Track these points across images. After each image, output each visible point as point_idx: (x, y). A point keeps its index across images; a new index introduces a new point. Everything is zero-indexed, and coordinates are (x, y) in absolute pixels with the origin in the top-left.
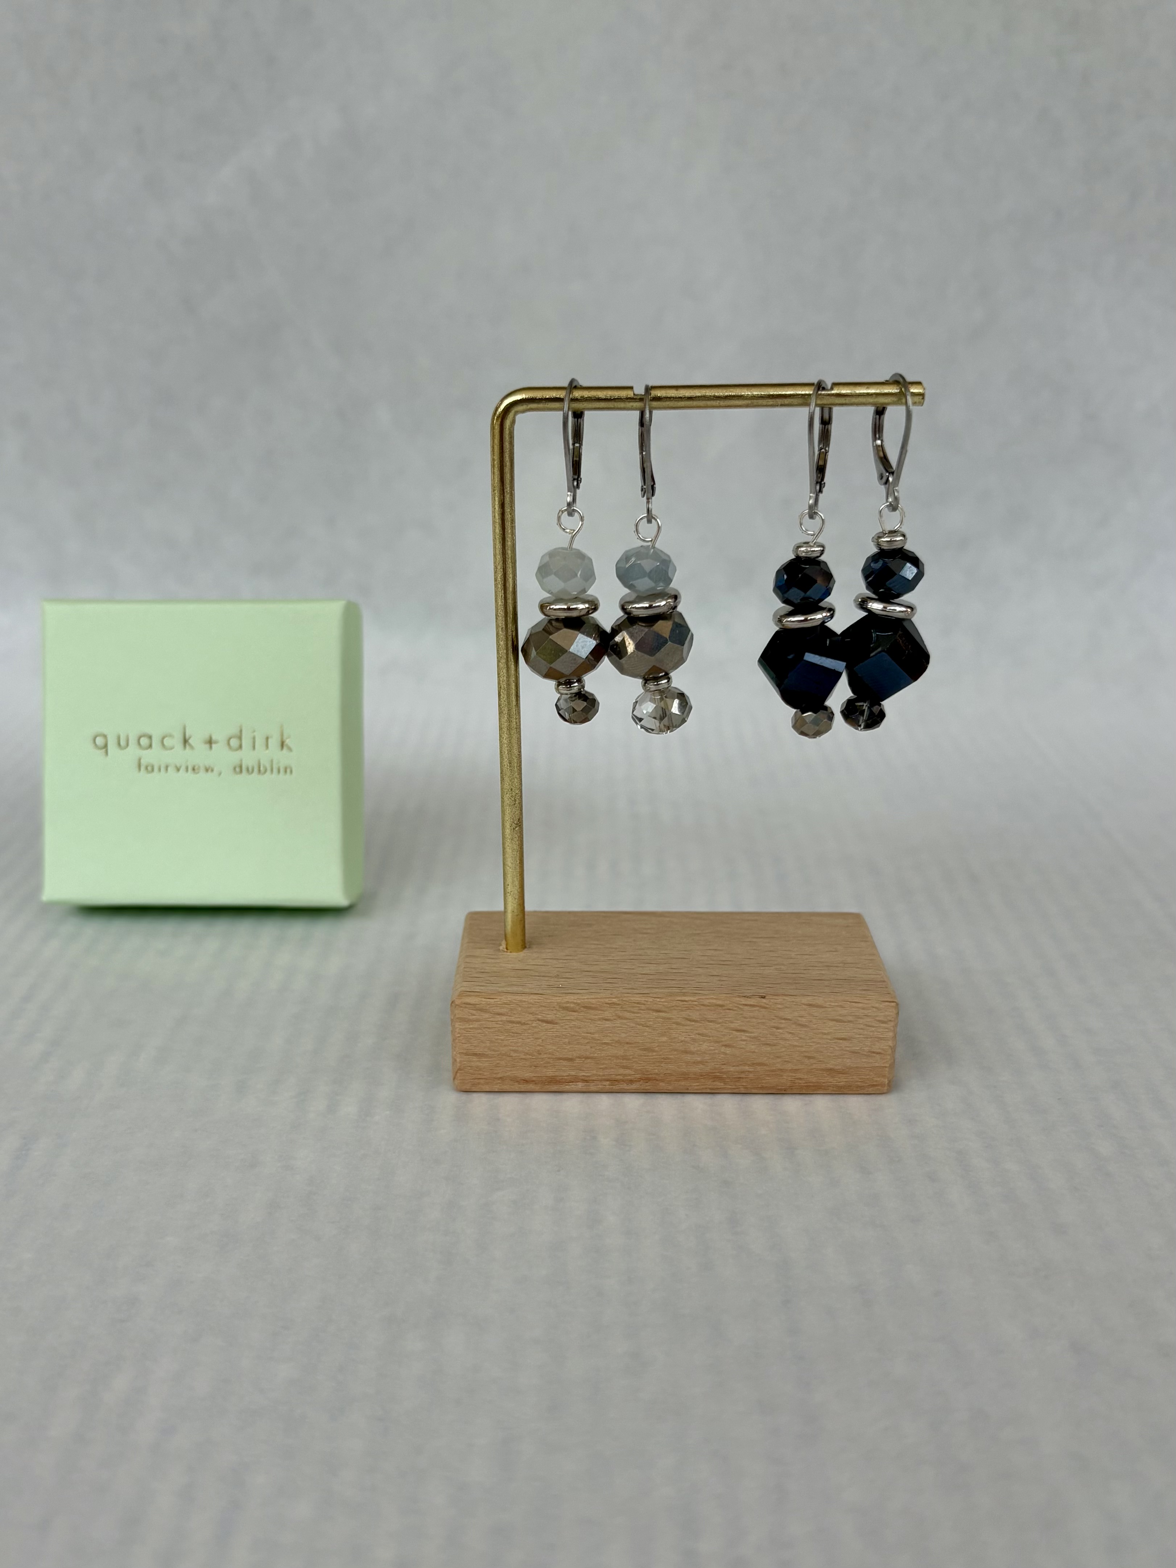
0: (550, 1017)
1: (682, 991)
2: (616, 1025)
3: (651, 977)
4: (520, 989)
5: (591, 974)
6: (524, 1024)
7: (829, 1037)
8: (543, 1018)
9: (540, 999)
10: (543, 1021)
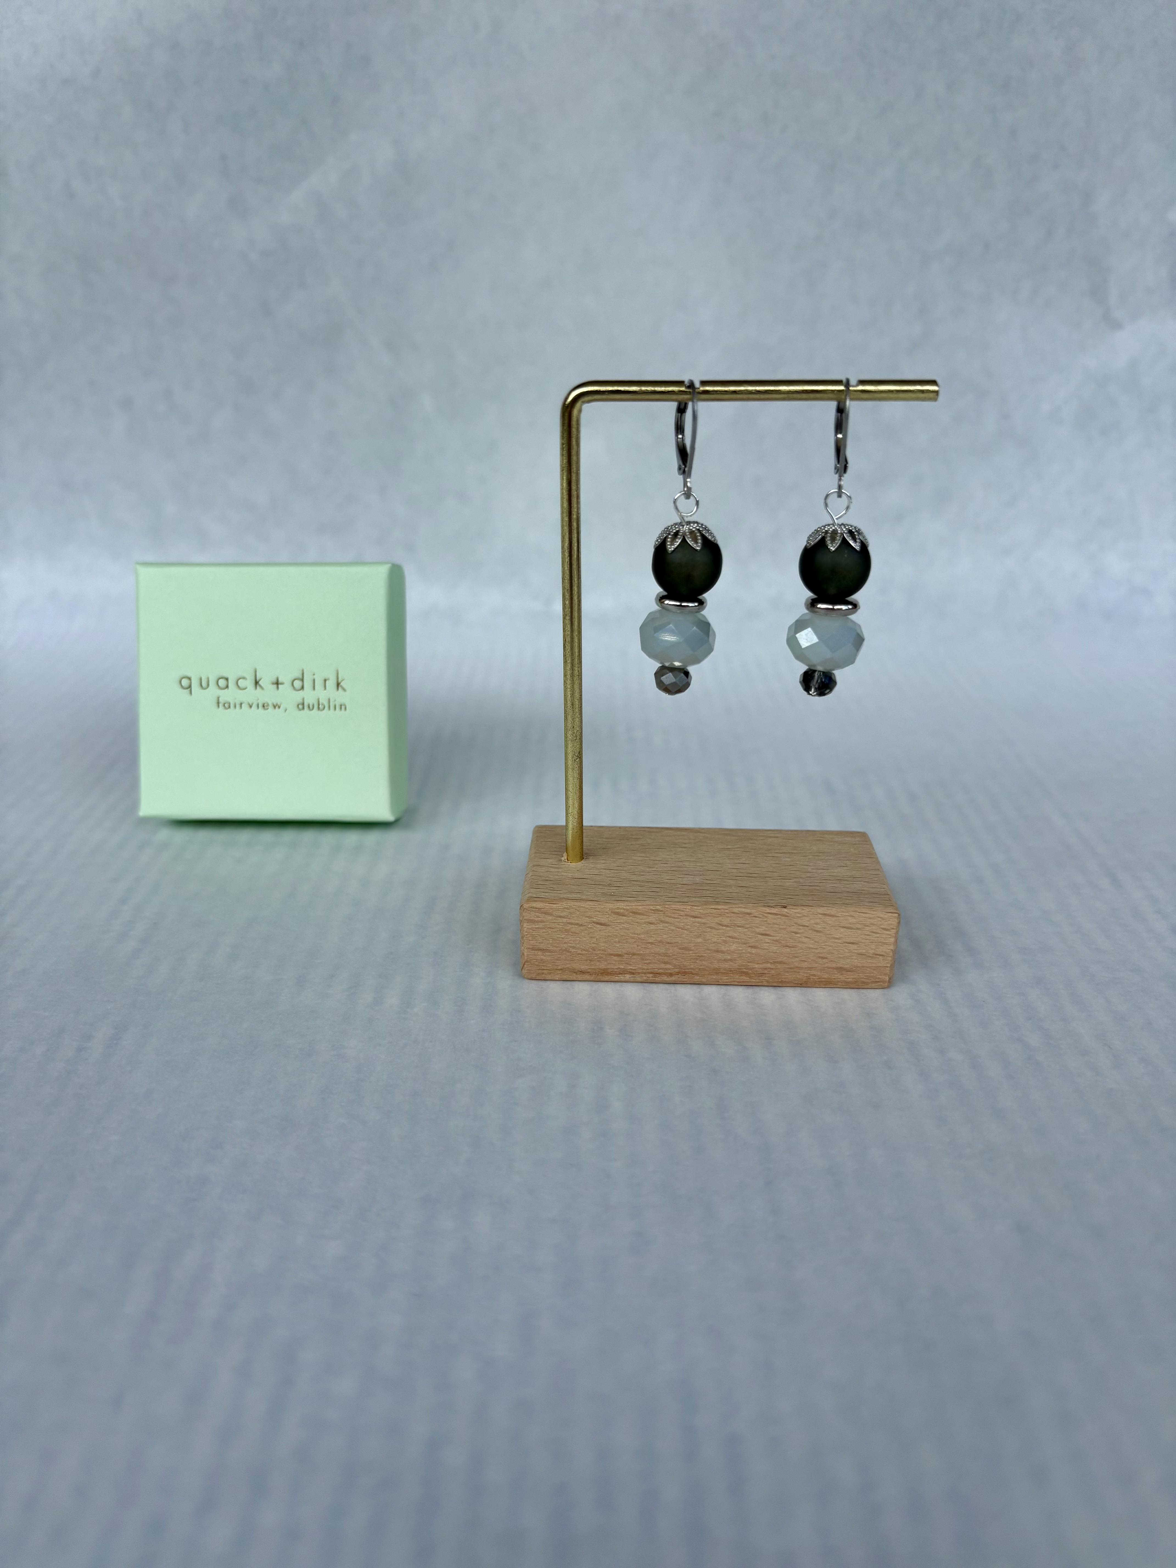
0: (603, 920)
1: (716, 900)
2: (660, 928)
3: (689, 887)
4: (579, 896)
5: (638, 883)
6: (581, 925)
7: (840, 941)
8: (597, 921)
9: (595, 905)
10: (598, 923)
